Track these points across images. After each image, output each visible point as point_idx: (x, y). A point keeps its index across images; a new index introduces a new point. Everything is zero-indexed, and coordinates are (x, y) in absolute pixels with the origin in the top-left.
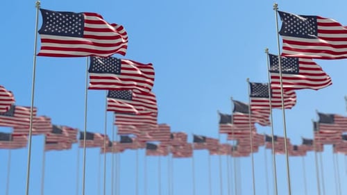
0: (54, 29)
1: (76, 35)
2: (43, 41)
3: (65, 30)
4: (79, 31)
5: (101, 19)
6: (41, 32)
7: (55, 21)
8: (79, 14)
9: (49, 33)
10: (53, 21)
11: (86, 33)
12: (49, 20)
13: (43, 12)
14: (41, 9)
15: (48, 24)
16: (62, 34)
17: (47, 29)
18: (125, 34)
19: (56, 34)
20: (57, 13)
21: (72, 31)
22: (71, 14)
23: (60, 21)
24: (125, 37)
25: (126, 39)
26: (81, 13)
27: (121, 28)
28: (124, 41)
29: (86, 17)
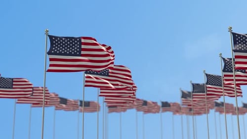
0: (59, 51)
1: (75, 55)
2: (51, 60)
3: (67, 51)
4: (77, 51)
5: (95, 42)
6: (49, 53)
7: (60, 44)
8: (77, 38)
9: (55, 54)
10: (58, 44)
11: (83, 53)
12: (55, 44)
13: (51, 37)
14: (49, 36)
15: (55, 47)
16: (65, 54)
17: (54, 50)
18: (112, 52)
19: (60, 54)
20: (61, 38)
21: (72, 51)
22: (71, 38)
23: (63, 44)
24: (112, 55)
25: (114, 56)
26: (79, 38)
27: (110, 48)
28: (112, 58)
29: (83, 41)
